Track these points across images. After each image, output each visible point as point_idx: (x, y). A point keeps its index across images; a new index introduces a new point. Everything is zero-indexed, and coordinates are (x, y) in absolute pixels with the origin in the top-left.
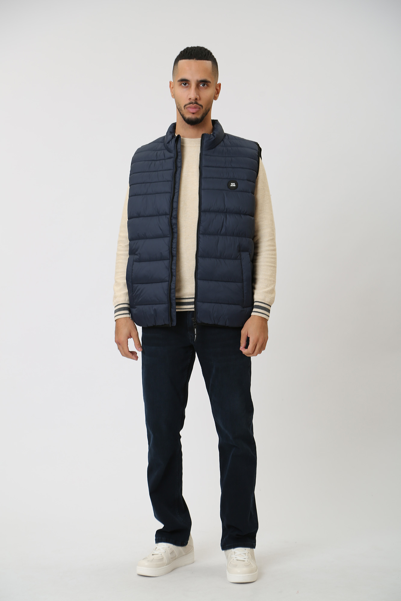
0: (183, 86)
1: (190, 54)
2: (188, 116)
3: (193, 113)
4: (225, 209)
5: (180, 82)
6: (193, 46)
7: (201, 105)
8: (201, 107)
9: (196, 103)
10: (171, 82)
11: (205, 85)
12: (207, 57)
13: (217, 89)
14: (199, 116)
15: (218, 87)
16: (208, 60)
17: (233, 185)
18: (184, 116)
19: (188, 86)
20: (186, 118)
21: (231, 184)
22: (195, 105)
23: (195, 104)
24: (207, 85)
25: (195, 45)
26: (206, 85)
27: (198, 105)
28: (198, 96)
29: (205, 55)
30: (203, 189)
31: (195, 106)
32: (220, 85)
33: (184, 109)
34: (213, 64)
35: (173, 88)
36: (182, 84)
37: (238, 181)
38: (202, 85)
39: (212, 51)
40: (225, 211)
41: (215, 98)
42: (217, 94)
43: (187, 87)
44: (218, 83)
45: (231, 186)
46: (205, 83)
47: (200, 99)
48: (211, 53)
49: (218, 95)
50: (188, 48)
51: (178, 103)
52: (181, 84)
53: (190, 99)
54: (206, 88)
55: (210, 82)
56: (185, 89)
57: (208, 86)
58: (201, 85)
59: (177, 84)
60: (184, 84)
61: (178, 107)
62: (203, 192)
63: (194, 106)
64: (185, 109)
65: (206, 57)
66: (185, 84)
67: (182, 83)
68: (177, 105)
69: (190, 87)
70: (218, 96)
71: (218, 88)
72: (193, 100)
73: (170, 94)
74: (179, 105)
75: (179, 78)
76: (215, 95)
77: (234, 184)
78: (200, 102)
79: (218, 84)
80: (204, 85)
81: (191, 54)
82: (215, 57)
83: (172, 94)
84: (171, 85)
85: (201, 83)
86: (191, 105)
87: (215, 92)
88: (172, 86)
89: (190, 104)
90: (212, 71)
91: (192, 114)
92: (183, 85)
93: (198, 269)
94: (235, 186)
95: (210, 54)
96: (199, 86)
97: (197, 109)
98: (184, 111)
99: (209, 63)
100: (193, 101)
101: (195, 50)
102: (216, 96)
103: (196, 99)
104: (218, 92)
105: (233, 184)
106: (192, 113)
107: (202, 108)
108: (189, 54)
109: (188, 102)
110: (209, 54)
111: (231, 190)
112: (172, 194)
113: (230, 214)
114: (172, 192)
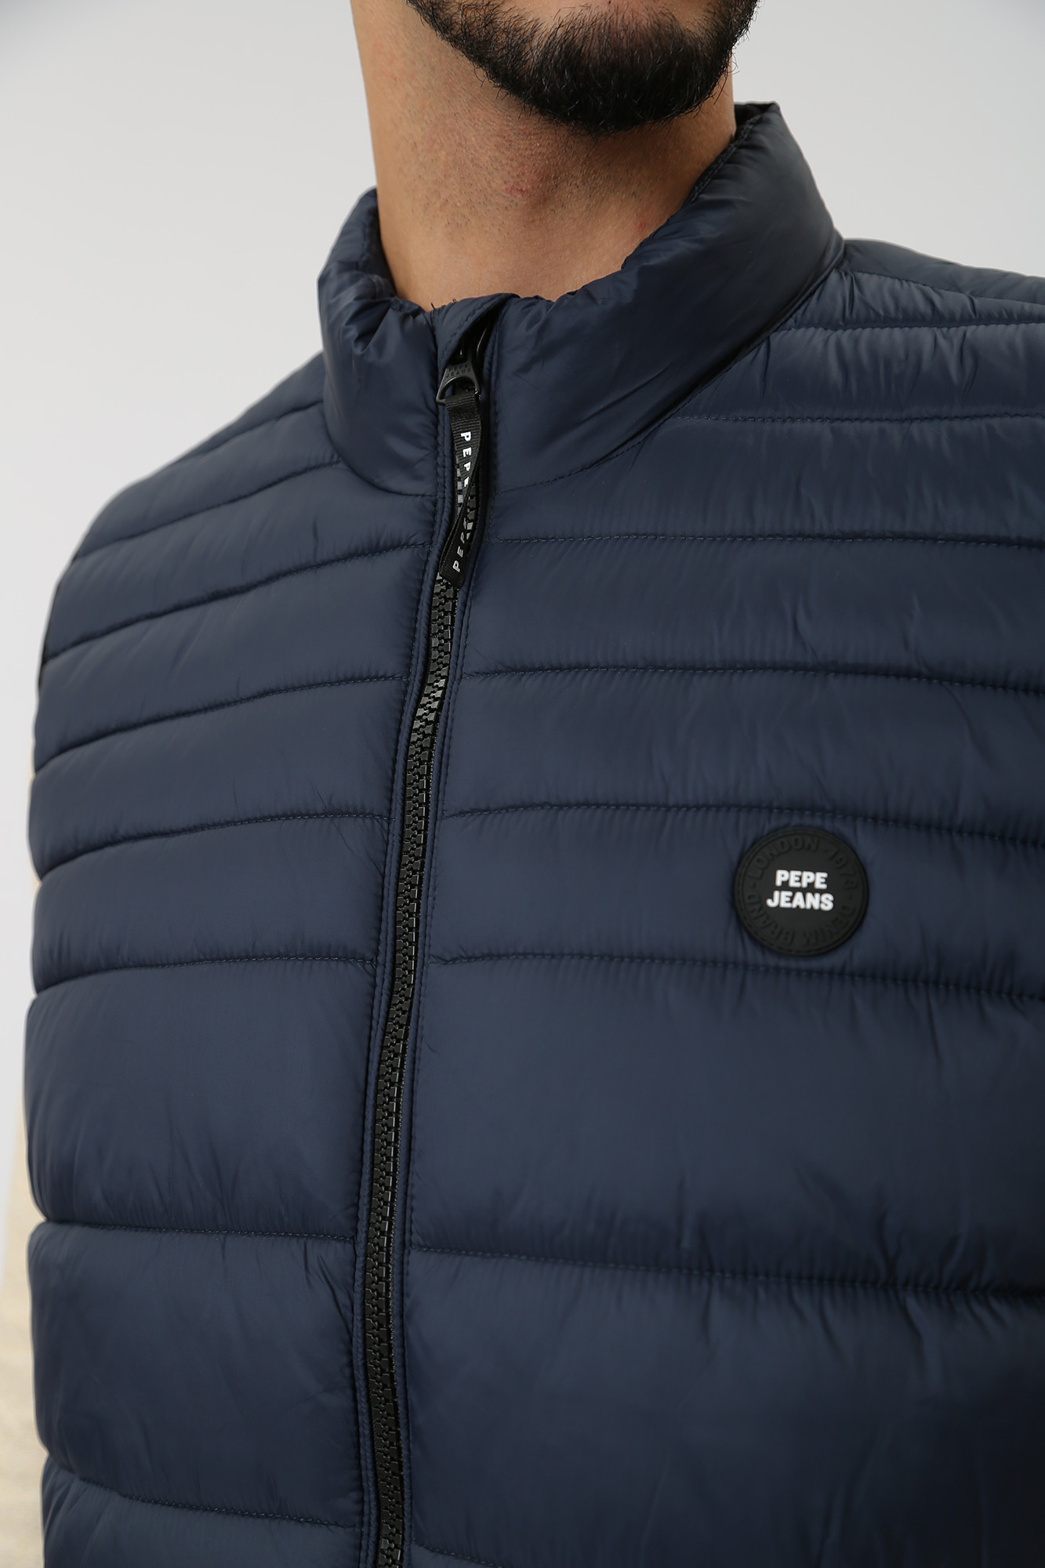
17: (802, 891)
21: (783, 877)
45: (779, 900)
77: (819, 879)
94: (830, 906)
105: (808, 877)
111: (772, 961)
112: (379, 971)
113: (761, 1292)
114: (377, 953)
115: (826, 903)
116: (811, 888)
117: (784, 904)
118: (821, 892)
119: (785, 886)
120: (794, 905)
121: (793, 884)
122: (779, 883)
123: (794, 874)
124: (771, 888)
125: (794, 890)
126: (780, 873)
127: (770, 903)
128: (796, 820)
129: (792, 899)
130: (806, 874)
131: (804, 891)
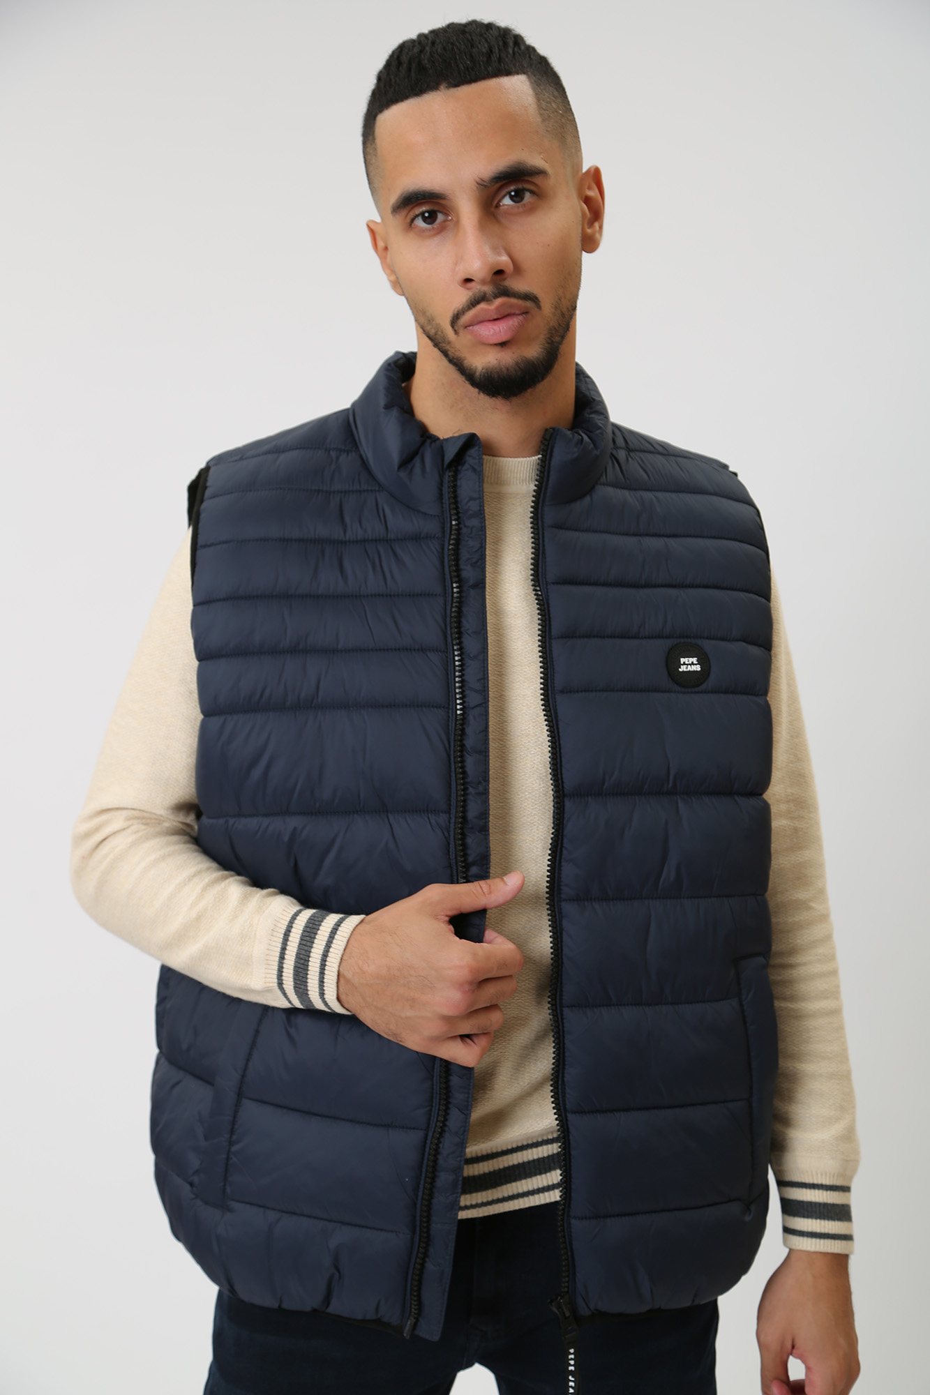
0: (423, 231)
1: (414, 66)
2: (484, 360)
3: (503, 345)
4: (671, 777)
5: (404, 213)
6: (426, 31)
7: (530, 298)
8: (529, 304)
9: (505, 292)
10: (372, 226)
11: (522, 199)
12: (500, 60)
13: (587, 200)
14: (533, 351)
15: (589, 188)
16: (508, 73)
17: (689, 665)
18: (466, 363)
19: (445, 221)
20: (478, 374)
21: (682, 660)
22: (499, 301)
23: (496, 297)
24: (532, 192)
25: (439, 22)
26: (527, 195)
27: (513, 301)
28: (504, 258)
29: (491, 51)
30: (562, 692)
31: (502, 305)
32: (596, 176)
33: (456, 332)
34: (536, 85)
35: (386, 249)
36: (413, 220)
37: (708, 645)
38: (512, 198)
39: (520, 28)
40: (670, 785)
41: (590, 243)
42: (591, 224)
43: (442, 229)
44: (584, 170)
45: (683, 668)
46: (520, 186)
47: (518, 269)
48: (518, 40)
49: (597, 225)
50: (402, 48)
51: (424, 313)
52: (408, 220)
53: (468, 280)
54: (531, 210)
55: (540, 172)
56: (437, 240)
57: (539, 194)
58: (507, 201)
59: (395, 224)
60: (425, 219)
61: (428, 328)
62: (562, 702)
63: (497, 308)
64: (461, 332)
65: (494, 58)
66: (430, 218)
67: (412, 215)
68: (422, 320)
69: (457, 223)
70: (601, 227)
71: (593, 193)
72: (483, 282)
73: (382, 280)
74: (431, 320)
75: (394, 198)
76: (583, 229)
77: (694, 660)
78: (519, 285)
79: (588, 171)
80: (518, 197)
81: (422, 69)
82: (542, 50)
83: (393, 278)
84: (378, 238)
85: (504, 192)
86: (482, 306)
87: (584, 214)
88: (381, 244)
89: (474, 303)
90: (544, 120)
91: (498, 348)
92: (420, 223)
93: (564, 1064)
94: (699, 669)
95: (511, 44)
96: (498, 206)
97: (513, 322)
98: (460, 343)
99: (517, 87)
100: (487, 289)
101: (433, 43)
102: (589, 231)
103: (499, 273)
104: (594, 212)
105: (691, 660)
106: (496, 345)
107: (539, 307)
108: (409, 69)
109: (461, 297)
110: (505, 44)
111: (683, 690)
112: (450, 711)
113: (693, 798)
114: (449, 705)
115: (698, 668)
116: (693, 664)
117: (685, 670)
118: (696, 664)
119: (684, 664)
120: (688, 670)
121: (687, 663)
122: (682, 663)
123: (686, 659)
124: (679, 665)
125: (687, 665)
126: (682, 659)
127: (680, 670)
128: (682, 640)
129: (687, 668)
130: (690, 659)
131: (690, 665)
